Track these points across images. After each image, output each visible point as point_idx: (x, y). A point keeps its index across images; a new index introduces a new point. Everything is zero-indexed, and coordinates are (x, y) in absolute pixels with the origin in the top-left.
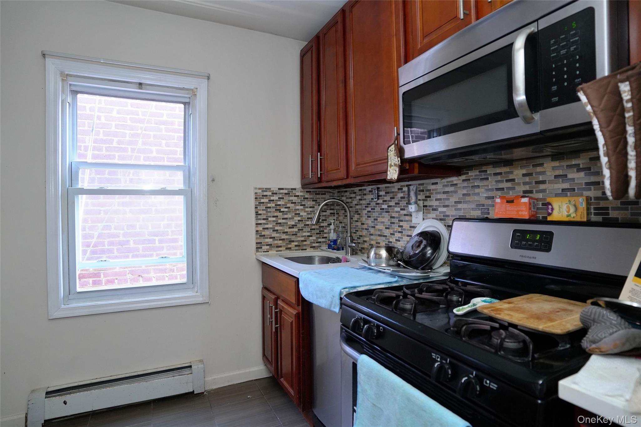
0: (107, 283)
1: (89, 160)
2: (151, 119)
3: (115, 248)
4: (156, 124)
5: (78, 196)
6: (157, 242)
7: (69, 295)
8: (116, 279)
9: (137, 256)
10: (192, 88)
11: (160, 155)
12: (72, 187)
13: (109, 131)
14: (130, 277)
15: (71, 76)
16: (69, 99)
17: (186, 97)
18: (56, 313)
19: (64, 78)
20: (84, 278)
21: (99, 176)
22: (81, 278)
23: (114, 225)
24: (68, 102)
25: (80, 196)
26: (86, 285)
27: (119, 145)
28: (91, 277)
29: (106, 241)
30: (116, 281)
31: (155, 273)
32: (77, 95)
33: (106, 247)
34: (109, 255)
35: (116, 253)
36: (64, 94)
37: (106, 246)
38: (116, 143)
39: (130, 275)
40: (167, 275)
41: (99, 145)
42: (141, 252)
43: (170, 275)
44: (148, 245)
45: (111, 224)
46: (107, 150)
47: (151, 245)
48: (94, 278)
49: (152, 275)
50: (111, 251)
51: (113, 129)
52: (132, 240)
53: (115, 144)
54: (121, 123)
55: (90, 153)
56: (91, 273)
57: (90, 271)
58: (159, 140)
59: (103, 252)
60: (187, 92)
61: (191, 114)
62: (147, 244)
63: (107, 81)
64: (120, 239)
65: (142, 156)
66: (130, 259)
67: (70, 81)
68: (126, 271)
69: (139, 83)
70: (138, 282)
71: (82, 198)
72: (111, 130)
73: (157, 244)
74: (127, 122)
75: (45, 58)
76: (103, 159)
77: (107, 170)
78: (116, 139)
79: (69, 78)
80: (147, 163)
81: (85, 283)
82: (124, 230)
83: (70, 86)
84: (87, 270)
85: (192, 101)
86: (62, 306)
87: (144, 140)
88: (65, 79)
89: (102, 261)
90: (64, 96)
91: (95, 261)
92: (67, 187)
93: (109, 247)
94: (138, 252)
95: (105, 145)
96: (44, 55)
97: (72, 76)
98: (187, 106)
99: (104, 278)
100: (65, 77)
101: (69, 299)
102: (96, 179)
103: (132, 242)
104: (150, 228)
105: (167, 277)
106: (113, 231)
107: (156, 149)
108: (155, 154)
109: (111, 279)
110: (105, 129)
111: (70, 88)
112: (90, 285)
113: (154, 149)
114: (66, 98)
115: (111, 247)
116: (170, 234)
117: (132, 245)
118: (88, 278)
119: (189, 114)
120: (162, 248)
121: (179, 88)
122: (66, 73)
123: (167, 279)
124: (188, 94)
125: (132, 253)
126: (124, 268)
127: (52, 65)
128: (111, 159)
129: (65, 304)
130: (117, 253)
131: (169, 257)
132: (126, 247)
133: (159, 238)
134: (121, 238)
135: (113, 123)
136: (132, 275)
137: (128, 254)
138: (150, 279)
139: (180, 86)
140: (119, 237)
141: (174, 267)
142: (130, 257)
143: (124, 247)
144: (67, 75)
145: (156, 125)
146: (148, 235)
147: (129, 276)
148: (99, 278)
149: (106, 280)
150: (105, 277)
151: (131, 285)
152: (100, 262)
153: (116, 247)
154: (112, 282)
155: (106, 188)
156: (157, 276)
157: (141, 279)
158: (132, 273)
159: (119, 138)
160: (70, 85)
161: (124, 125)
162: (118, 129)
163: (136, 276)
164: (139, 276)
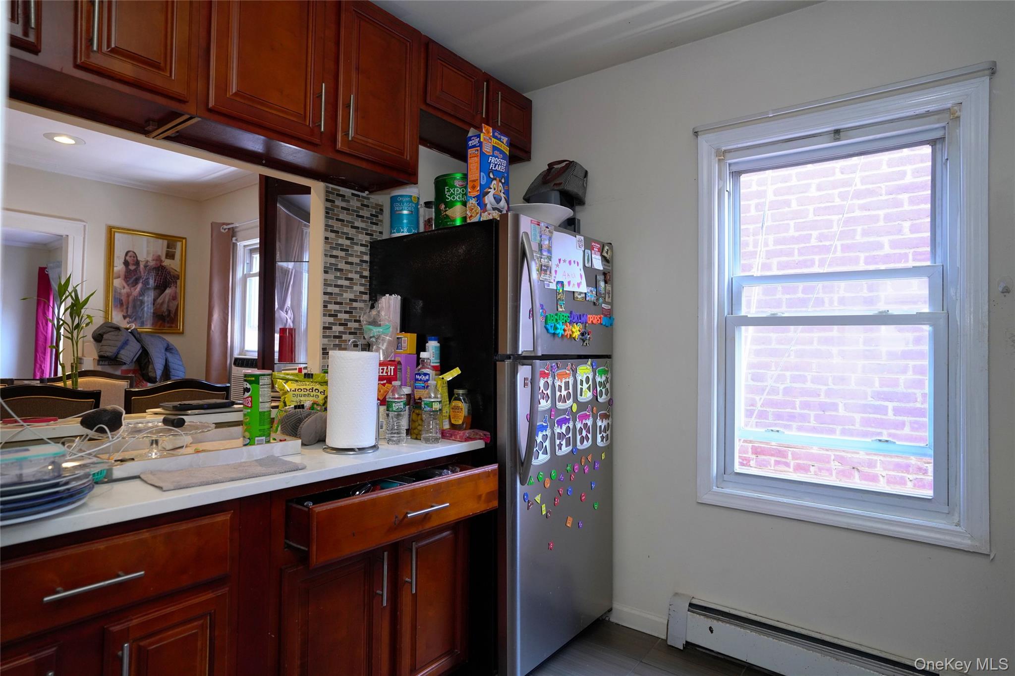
0: (797, 470)
1: (756, 272)
2: (880, 187)
3: (812, 413)
4: (891, 194)
5: (741, 328)
6: (890, 412)
7: (725, 474)
8: (813, 466)
9: (851, 433)
10: (949, 106)
11: (897, 251)
12: (732, 314)
13: (804, 222)
14: (836, 467)
15: (729, 151)
16: (729, 186)
17: (936, 129)
18: (705, 496)
19: (720, 158)
20: (764, 455)
21: (788, 296)
22: (759, 454)
23: (812, 375)
24: (727, 191)
25: (743, 328)
26: (765, 466)
27: (821, 241)
28: (772, 455)
29: (798, 401)
30: (812, 469)
31: (885, 469)
32: (740, 176)
33: (798, 411)
34: (802, 424)
35: (813, 423)
36: (721, 179)
37: (798, 409)
38: (815, 239)
39: (837, 463)
40: (911, 477)
41: (788, 246)
42: (858, 426)
43: (917, 478)
44: (871, 416)
45: (806, 374)
46: (800, 254)
47: (879, 416)
48: (777, 457)
49: (879, 470)
50: (804, 418)
51: (811, 217)
52: (842, 403)
53: (814, 242)
54: (823, 205)
55: (758, 262)
56: (773, 448)
57: (771, 445)
58: (897, 223)
59: (792, 417)
60: (936, 117)
61: (947, 159)
62: (870, 413)
63: (781, 144)
64: (821, 400)
65: (862, 256)
66: (837, 437)
67: (729, 160)
68: (830, 456)
69: (835, 130)
70: (852, 477)
71: (746, 331)
72: (807, 220)
73: (891, 415)
74: (834, 202)
75: (697, 137)
76: (795, 268)
77: (801, 285)
78: (815, 233)
79: (728, 155)
80: (872, 267)
81: (765, 463)
82: (828, 385)
83: (729, 167)
84: (767, 443)
85: (949, 133)
86: (714, 488)
87: (866, 227)
88: (722, 157)
89: (772, 430)
90: (721, 183)
91: (763, 430)
92: (726, 315)
93: (802, 411)
94: (852, 425)
95: (796, 246)
96: (696, 133)
97: (731, 152)
98: (938, 146)
99: (793, 460)
100: (722, 155)
101: (724, 481)
102: (784, 300)
103: (841, 408)
104: (877, 384)
105: (911, 480)
106: (809, 385)
107: (889, 240)
108: (887, 250)
109: (804, 464)
110: (797, 219)
111: (729, 169)
112: (771, 466)
113: (885, 240)
114: (724, 186)
115: (806, 411)
116: (918, 400)
117: (841, 411)
118: (769, 455)
119: (944, 160)
120: (902, 425)
121: (917, 115)
122: (724, 148)
123: (910, 484)
124: (938, 121)
125: (842, 425)
126: (827, 450)
127: (705, 144)
128: (807, 267)
129: (719, 486)
130: (815, 422)
131: (894, 443)
132: (830, 415)
133: (896, 404)
134: (823, 399)
135: (811, 208)
136: (840, 464)
137: (835, 426)
138: (874, 478)
139: (917, 112)
140: (819, 395)
141: (926, 465)
142: (838, 432)
143: (826, 413)
144: (725, 151)
145: (891, 197)
146: (872, 397)
147: (835, 465)
148: (785, 458)
149: (796, 464)
150: (794, 458)
151: (838, 483)
152: (769, 431)
153: (814, 413)
154: (804, 469)
155: (780, 315)
156: (890, 475)
157: (856, 474)
158: (841, 460)
159: (820, 231)
160: (730, 165)
161: (829, 207)
162: (818, 216)
163: (848, 467)
164: (853, 468)
